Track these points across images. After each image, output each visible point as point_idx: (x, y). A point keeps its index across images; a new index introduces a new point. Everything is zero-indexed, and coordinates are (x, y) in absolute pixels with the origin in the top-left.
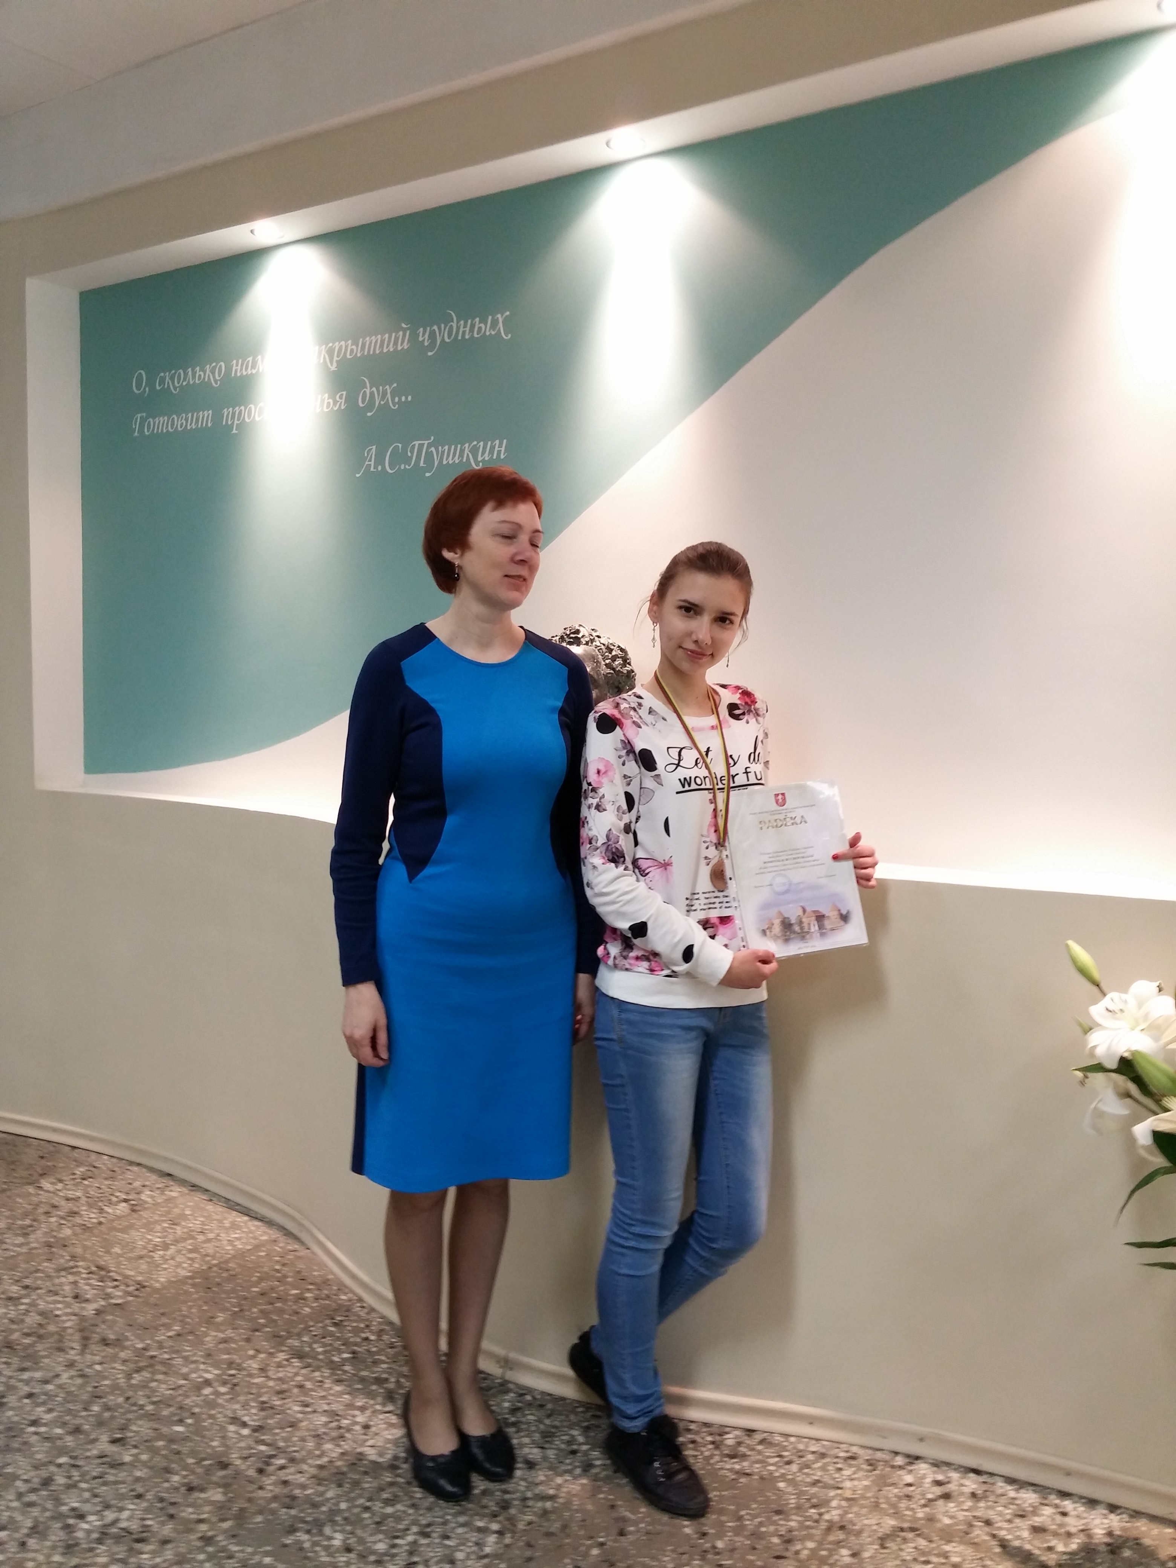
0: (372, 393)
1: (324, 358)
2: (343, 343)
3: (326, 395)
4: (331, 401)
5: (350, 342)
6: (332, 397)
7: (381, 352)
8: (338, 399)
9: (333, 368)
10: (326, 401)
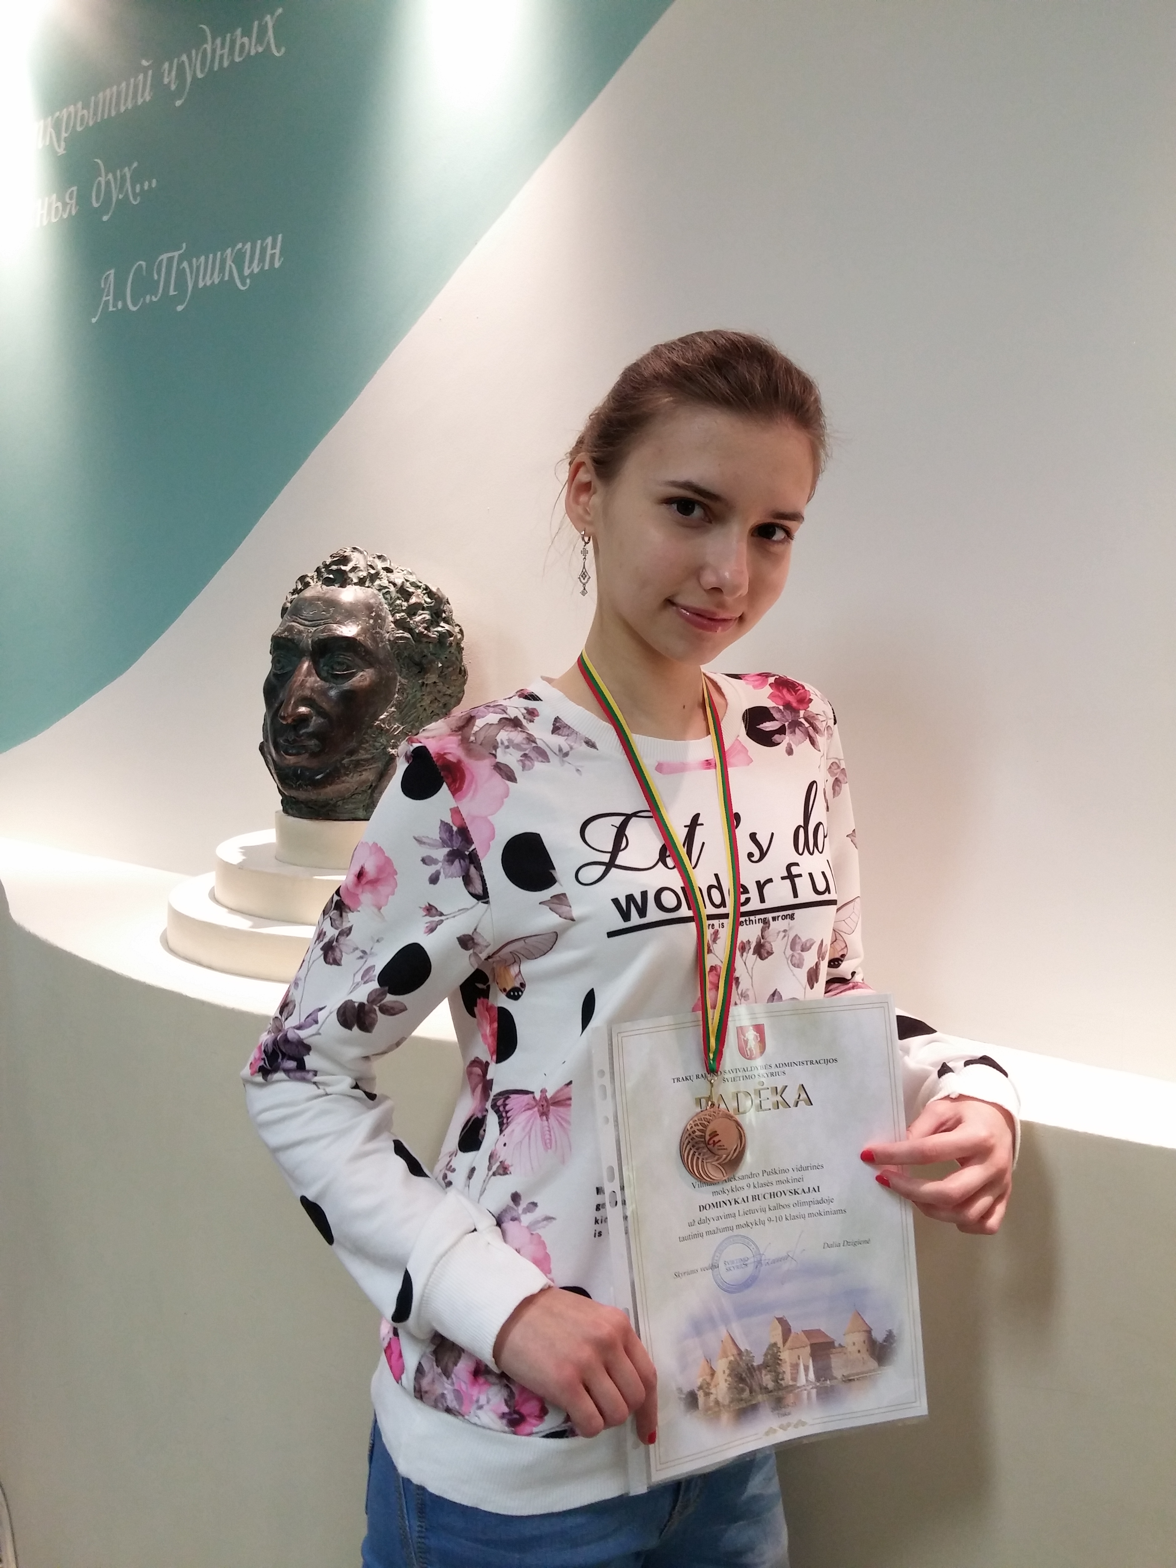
0: (108, 183)
1: (51, 137)
2: (72, 108)
3: (54, 196)
4: (59, 204)
5: (80, 105)
6: (61, 198)
7: (118, 114)
8: (68, 200)
9: (61, 151)
10: (54, 206)
